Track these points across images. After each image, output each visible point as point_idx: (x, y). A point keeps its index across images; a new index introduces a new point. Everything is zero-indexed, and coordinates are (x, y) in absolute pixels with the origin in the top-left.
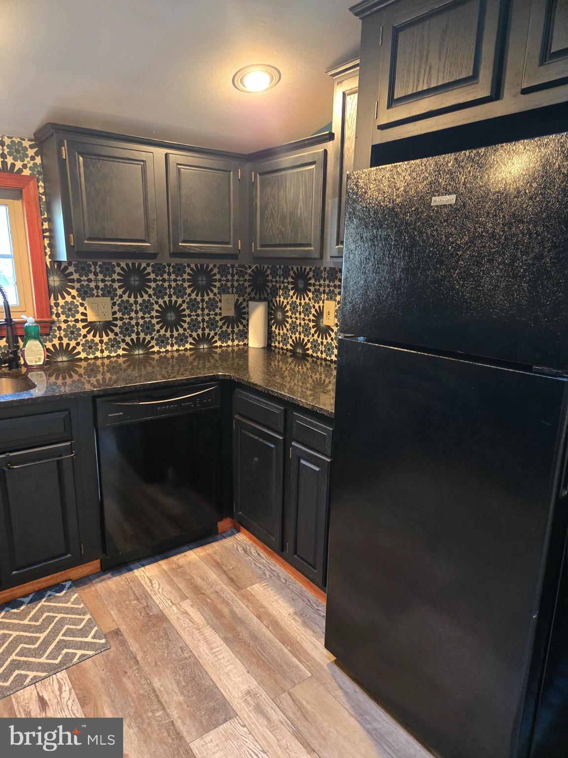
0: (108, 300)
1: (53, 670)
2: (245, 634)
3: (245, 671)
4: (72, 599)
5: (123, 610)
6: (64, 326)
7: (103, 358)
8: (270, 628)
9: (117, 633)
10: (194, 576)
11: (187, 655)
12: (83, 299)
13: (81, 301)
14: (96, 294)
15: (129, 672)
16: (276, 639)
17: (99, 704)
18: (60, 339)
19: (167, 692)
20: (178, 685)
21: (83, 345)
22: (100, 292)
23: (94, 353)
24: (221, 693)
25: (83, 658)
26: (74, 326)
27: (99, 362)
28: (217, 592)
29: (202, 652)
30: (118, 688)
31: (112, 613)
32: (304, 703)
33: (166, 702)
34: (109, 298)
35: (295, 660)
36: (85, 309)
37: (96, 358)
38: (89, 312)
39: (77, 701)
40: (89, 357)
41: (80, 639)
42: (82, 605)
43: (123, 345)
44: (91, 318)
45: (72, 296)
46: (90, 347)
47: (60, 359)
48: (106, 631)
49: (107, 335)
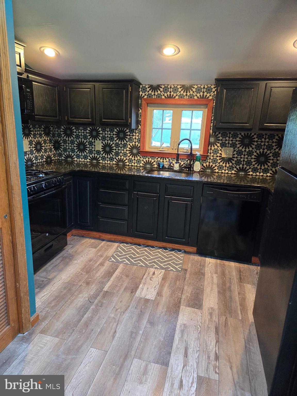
0: (232, 149)
1: (162, 268)
2: (228, 294)
3: (217, 302)
4: (181, 256)
5: (193, 266)
6: (212, 158)
7: (225, 173)
8: (240, 299)
9: (186, 270)
10: (227, 270)
11: (201, 287)
12: (222, 148)
13: (221, 149)
14: (227, 146)
15: (181, 281)
16: (239, 302)
17: (166, 282)
18: (209, 163)
19: (187, 292)
20: (192, 292)
21: (218, 167)
22: (230, 145)
23: (221, 171)
24: (203, 302)
25: (171, 270)
26: (216, 158)
27: (223, 175)
28: (230, 278)
29: (207, 290)
30: (174, 282)
31: (189, 265)
32: (229, 323)
33: (184, 293)
34: (233, 148)
35: (240, 312)
36: (222, 152)
37: (222, 173)
38: (223, 153)
39: (162, 278)
40: (219, 172)
41: (174, 266)
42: (183, 258)
43: (235, 169)
44: (224, 156)
45: (217, 146)
46: (221, 168)
47: (208, 171)
48: (183, 268)
49: (229, 164)
